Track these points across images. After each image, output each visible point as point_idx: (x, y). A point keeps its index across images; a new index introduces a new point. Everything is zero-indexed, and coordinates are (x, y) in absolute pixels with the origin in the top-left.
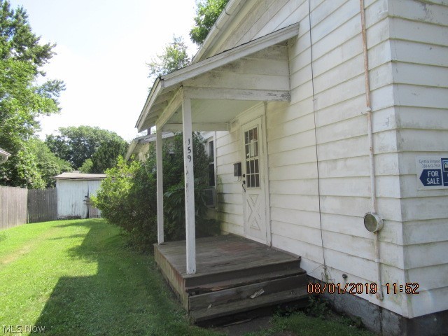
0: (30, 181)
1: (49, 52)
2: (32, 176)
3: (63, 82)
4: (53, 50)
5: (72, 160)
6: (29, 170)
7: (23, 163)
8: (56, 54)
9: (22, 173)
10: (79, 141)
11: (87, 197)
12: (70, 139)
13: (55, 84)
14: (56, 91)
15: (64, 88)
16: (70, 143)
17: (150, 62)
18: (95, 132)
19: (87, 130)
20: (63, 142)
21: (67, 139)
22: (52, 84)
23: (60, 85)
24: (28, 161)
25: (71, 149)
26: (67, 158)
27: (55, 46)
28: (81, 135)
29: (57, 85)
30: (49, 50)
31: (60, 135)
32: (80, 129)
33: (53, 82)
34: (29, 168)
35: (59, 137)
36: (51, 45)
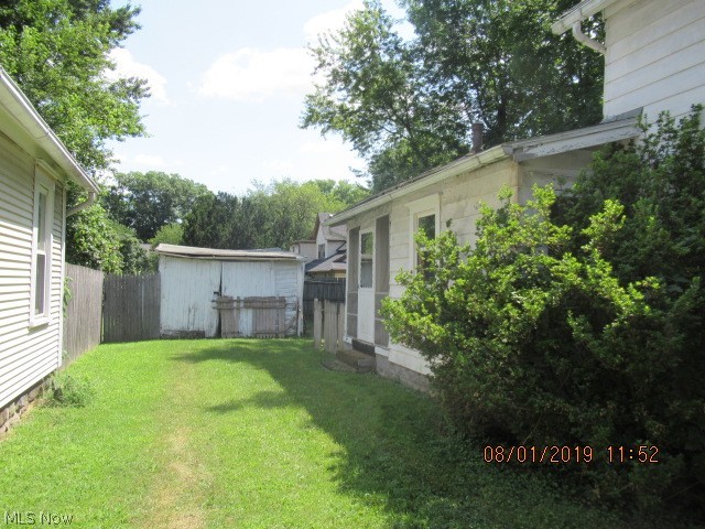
0: (96, 256)
1: (127, 23)
2: (98, 247)
3: (146, 82)
4: (134, 19)
5: (134, 226)
6: (94, 236)
7: (84, 221)
8: (138, 27)
9: (83, 240)
10: (147, 196)
11: (219, 293)
12: (131, 192)
13: (132, 85)
14: (135, 98)
15: (147, 93)
16: (131, 198)
17: (316, 46)
18: (172, 182)
19: (160, 179)
20: (121, 196)
21: (126, 192)
22: (128, 85)
23: (143, 87)
24: (93, 218)
25: (132, 208)
26: (127, 223)
27: (137, 11)
28: (150, 187)
29: (138, 87)
30: (129, 17)
31: (116, 184)
32: (149, 176)
33: (130, 81)
34: (95, 231)
35: (113, 188)
36: (131, 9)
